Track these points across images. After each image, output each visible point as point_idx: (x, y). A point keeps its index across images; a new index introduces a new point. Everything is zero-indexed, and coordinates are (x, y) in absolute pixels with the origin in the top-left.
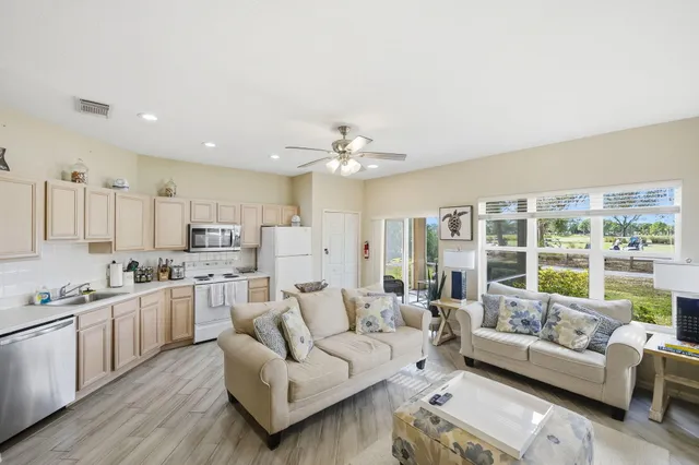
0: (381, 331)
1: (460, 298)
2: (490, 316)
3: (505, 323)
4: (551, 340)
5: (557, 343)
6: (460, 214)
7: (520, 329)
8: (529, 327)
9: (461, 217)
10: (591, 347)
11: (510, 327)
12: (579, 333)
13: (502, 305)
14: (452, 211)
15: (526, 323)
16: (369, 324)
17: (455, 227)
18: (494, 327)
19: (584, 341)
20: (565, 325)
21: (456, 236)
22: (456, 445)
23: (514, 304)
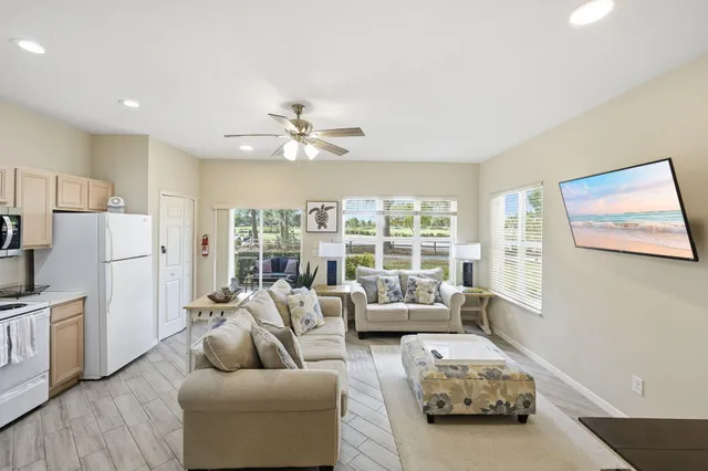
0: (316, 327)
1: (335, 284)
2: (372, 294)
3: (384, 296)
4: (413, 301)
5: (418, 303)
6: (327, 209)
7: (393, 299)
8: (397, 296)
9: (328, 212)
10: (436, 301)
11: (387, 299)
12: (430, 292)
13: (380, 284)
14: (319, 205)
15: (396, 293)
16: (307, 322)
17: (322, 221)
18: (377, 302)
19: (432, 297)
20: (421, 289)
21: (322, 229)
22: (480, 374)
23: (387, 281)
